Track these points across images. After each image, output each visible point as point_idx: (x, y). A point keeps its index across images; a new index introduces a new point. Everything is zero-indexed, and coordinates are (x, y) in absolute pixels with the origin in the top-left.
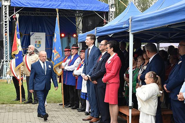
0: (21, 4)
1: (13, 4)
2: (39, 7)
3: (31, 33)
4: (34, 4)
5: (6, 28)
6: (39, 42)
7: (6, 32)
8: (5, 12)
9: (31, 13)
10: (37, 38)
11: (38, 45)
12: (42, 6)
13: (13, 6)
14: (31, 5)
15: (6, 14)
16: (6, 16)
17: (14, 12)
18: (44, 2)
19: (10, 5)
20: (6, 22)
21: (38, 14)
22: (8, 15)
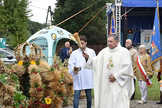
0: (131, 5)
1: (125, 5)
2: (147, 6)
3: (141, 30)
4: (143, 4)
5: (118, 25)
6: (148, 38)
7: (118, 29)
8: (117, 12)
9: (141, 13)
10: (147, 34)
11: (147, 40)
12: (150, 5)
13: (124, 6)
14: (140, 5)
15: (118, 14)
16: (119, 15)
17: (126, 12)
18: (152, 2)
19: (122, 5)
20: (118, 20)
21: (147, 13)
22: (120, 15)
